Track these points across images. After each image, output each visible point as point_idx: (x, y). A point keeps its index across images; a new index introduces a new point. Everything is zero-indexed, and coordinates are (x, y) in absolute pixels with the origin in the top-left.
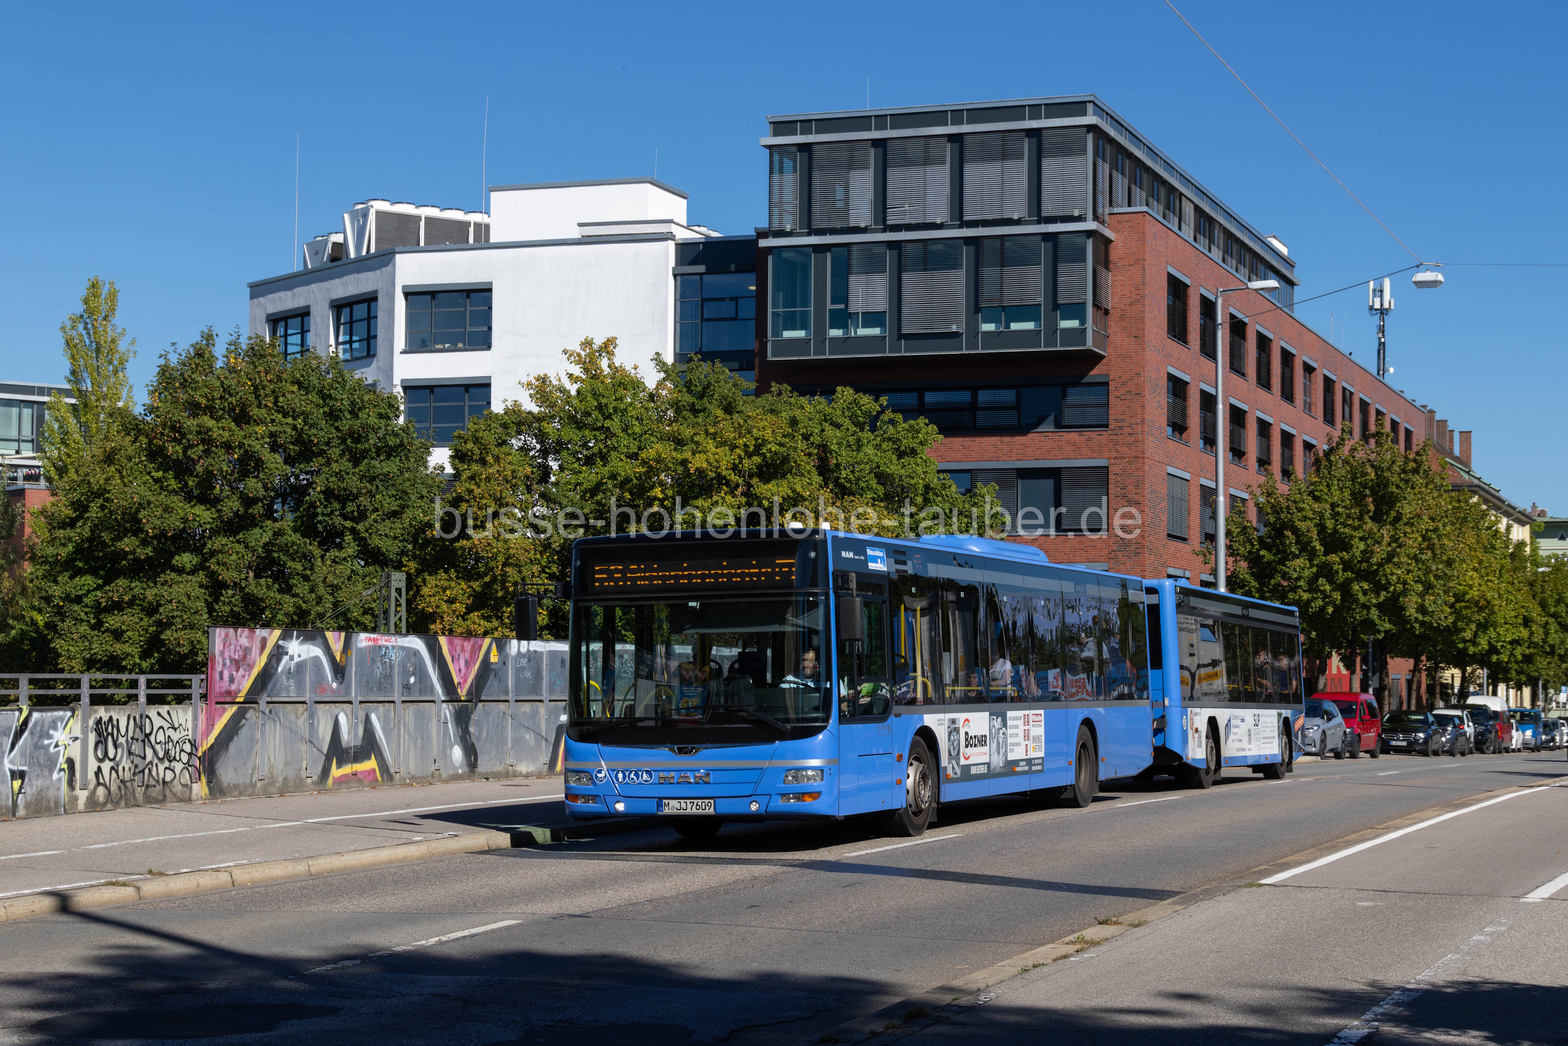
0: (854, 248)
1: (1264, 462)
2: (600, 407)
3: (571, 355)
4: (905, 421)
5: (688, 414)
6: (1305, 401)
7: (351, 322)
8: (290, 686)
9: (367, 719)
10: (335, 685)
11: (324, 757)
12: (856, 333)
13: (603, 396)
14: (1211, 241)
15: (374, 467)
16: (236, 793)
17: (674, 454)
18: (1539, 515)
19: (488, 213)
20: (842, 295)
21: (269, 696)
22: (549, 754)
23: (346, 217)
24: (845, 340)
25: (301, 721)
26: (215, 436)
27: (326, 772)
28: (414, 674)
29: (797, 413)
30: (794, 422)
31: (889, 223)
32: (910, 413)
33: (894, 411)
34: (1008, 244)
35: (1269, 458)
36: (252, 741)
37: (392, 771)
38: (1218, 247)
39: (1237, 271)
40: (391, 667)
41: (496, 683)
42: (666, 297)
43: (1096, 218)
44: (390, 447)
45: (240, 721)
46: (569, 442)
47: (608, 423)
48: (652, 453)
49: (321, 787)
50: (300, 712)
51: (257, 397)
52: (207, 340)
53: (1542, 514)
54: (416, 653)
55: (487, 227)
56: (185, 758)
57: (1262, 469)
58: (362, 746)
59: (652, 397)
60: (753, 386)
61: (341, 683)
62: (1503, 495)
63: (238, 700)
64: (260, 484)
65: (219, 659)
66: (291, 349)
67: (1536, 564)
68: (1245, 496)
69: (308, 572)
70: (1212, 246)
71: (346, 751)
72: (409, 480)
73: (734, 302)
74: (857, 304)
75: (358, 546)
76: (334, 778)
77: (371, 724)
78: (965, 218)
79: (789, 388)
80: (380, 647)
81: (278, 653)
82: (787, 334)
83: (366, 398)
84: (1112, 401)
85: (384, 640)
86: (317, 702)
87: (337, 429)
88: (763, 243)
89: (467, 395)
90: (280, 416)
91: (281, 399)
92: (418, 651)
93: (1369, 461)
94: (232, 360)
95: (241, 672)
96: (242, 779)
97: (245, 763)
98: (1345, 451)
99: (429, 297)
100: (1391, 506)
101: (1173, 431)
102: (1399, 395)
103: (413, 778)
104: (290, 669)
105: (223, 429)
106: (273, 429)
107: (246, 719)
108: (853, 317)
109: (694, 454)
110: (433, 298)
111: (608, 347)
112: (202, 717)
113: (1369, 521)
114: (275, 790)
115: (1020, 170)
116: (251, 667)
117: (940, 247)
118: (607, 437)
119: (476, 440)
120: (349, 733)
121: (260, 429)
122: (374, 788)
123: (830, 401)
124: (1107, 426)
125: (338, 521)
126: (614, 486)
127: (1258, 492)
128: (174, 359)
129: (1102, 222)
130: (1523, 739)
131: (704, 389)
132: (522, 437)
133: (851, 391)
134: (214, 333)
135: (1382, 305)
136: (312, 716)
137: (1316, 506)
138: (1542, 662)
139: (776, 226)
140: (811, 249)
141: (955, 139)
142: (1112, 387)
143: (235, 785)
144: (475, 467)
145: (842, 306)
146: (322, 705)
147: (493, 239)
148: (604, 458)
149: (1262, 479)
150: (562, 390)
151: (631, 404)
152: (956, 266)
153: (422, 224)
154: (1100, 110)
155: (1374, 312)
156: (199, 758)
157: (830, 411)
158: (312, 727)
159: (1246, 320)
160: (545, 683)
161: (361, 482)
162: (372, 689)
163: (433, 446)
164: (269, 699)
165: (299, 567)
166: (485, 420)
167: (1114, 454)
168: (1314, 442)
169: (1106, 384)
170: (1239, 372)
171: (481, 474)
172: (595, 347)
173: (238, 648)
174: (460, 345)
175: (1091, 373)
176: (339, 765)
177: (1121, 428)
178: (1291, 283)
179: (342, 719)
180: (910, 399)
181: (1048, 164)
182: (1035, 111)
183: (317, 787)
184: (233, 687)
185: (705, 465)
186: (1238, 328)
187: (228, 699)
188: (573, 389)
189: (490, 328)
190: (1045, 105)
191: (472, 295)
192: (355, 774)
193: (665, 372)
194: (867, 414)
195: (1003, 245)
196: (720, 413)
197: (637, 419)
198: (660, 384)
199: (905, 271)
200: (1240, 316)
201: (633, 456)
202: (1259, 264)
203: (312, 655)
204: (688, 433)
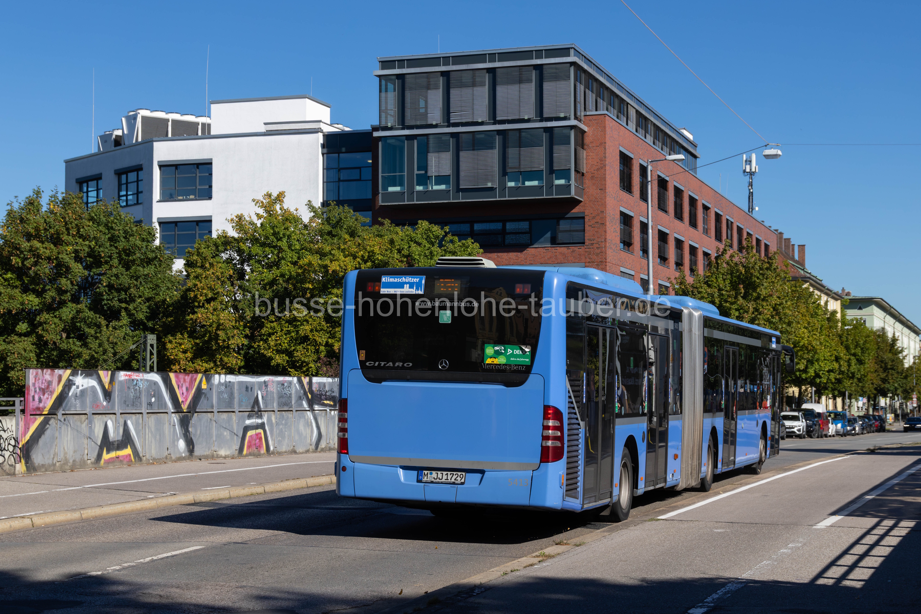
0: (431, 137)
1: (679, 264)
2: (275, 234)
3: (257, 202)
4: (459, 241)
5: (328, 237)
6: (704, 228)
7: (127, 183)
8: (77, 404)
9: (125, 424)
10: (105, 403)
11: (98, 447)
12: (432, 188)
13: (277, 227)
14: (646, 132)
15: (139, 271)
16: (43, 470)
17: (320, 262)
18: (846, 295)
19: (209, 117)
20: (423, 165)
21: (64, 410)
22: (239, 444)
23: (124, 119)
24: (425, 192)
25: (84, 425)
26: (41, 252)
27: (99, 456)
28: (154, 396)
29: (394, 236)
30: (392, 242)
31: (451, 121)
32: (462, 236)
33: (453, 235)
34: (523, 134)
35: (682, 262)
36: (54, 438)
37: (141, 455)
38: (651, 135)
39: (662, 150)
40: (140, 392)
41: (205, 401)
42: (318, 167)
43: (576, 118)
44: (149, 259)
45: (45, 426)
46: (256, 255)
47: (280, 243)
48: (306, 261)
49: (96, 466)
50: (83, 420)
51: (68, 229)
52: (37, 195)
53: (848, 294)
54: (155, 383)
55: (209, 125)
56: (11, 448)
57: (678, 268)
58: (122, 440)
59: (306, 226)
60: (368, 220)
61: (109, 402)
62: (824, 283)
63: (44, 413)
64: (69, 282)
65: (32, 388)
66: (90, 200)
67: (844, 323)
68: (668, 285)
69: (98, 335)
70: (647, 135)
71: (112, 443)
72: (160, 279)
73: (359, 170)
74: (433, 171)
75: (129, 318)
76: (105, 460)
77: (128, 427)
78: (498, 119)
79: (389, 222)
80: (133, 380)
81: (69, 384)
82: (391, 189)
83: (134, 229)
84: (587, 228)
85: (135, 376)
86: (93, 414)
87: (116, 248)
88: (376, 134)
89: (197, 227)
90: (81, 240)
91: (82, 230)
92: (157, 382)
93: (741, 262)
94: (52, 207)
95: (46, 395)
96: (47, 461)
97: (49, 452)
98: (727, 257)
99: (174, 168)
100: (755, 290)
101: (624, 245)
102: (762, 223)
103: (154, 459)
104: (77, 393)
105: (46, 248)
106: (77, 248)
107: (49, 425)
108: (430, 178)
109: (331, 262)
110: (176, 168)
111: (280, 197)
112: (22, 424)
113: (741, 299)
114: (68, 467)
115: (530, 89)
116: (52, 393)
117: (482, 136)
118: (279, 253)
119: (199, 254)
120: (114, 432)
121: (70, 248)
122: (129, 465)
123: (414, 230)
124: (584, 243)
125: (116, 303)
126: (284, 281)
127: (674, 282)
128: (16, 206)
129: (580, 121)
130: (836, 429)
131: (338, 222)
132: (228, 252)
133: (427, 223)
134: (41, 190)
135: (751, 170)
136: (90, 422)
137: (709, 290)
138: (847, 383)
139: (383, 124)
140: (404, 138)
141: (492, 71)
142: (587, 219)
143: (42, 465)
144: (199, 271)
145: (423, 172)
146: (97, 416)
147: (213, 133)
148: (277, 264)
149: (677, 274)
150: (252, 223)
151: (294, 231)
152: (492, 147)
153: (170, 124)
154: (578, 53)
155: (746, 174)
156: (20, 449)
157: (414, 235)
158: (91, 429)
159: (667, 179)
160: (236, 401)
161: (131, 280)
162: (128, 406)
163: (175, 258)
164: (64, 412)
165: (93, 332)
166: (206, 242)
167: (588, 260)
168: (709, 252)
169: (583, 218)
170: (663, 210)
171: (202, 275)
172: (273, 198)
173: (44, 381)
174: (192, 197)
175: (573, 211)
176: (108, 452)
177: (592, 244)
178: (695, 157)
179: (110, 424)
180: (465, 228)
181: (547, 86)
182: (539, 53)
183: (94, 466)
184: (41, 405)
185: (338, 268)
186: (662, 183)
187: (38, 412)
188: (259, 223)
189: (211, 187)
190: (545, 50)
191: (200, 166)
192: (118, 457)
193: (314, 212)
194: (437, 237)
195: (520, 135)
196: (347, 237)
197: (298, 240)
198: (311, 220)
199: (462, 151)
200: (663, 176)
201: (295, 263)
202: (675, 145)
203: (90, 385)
204: (327, 249)
